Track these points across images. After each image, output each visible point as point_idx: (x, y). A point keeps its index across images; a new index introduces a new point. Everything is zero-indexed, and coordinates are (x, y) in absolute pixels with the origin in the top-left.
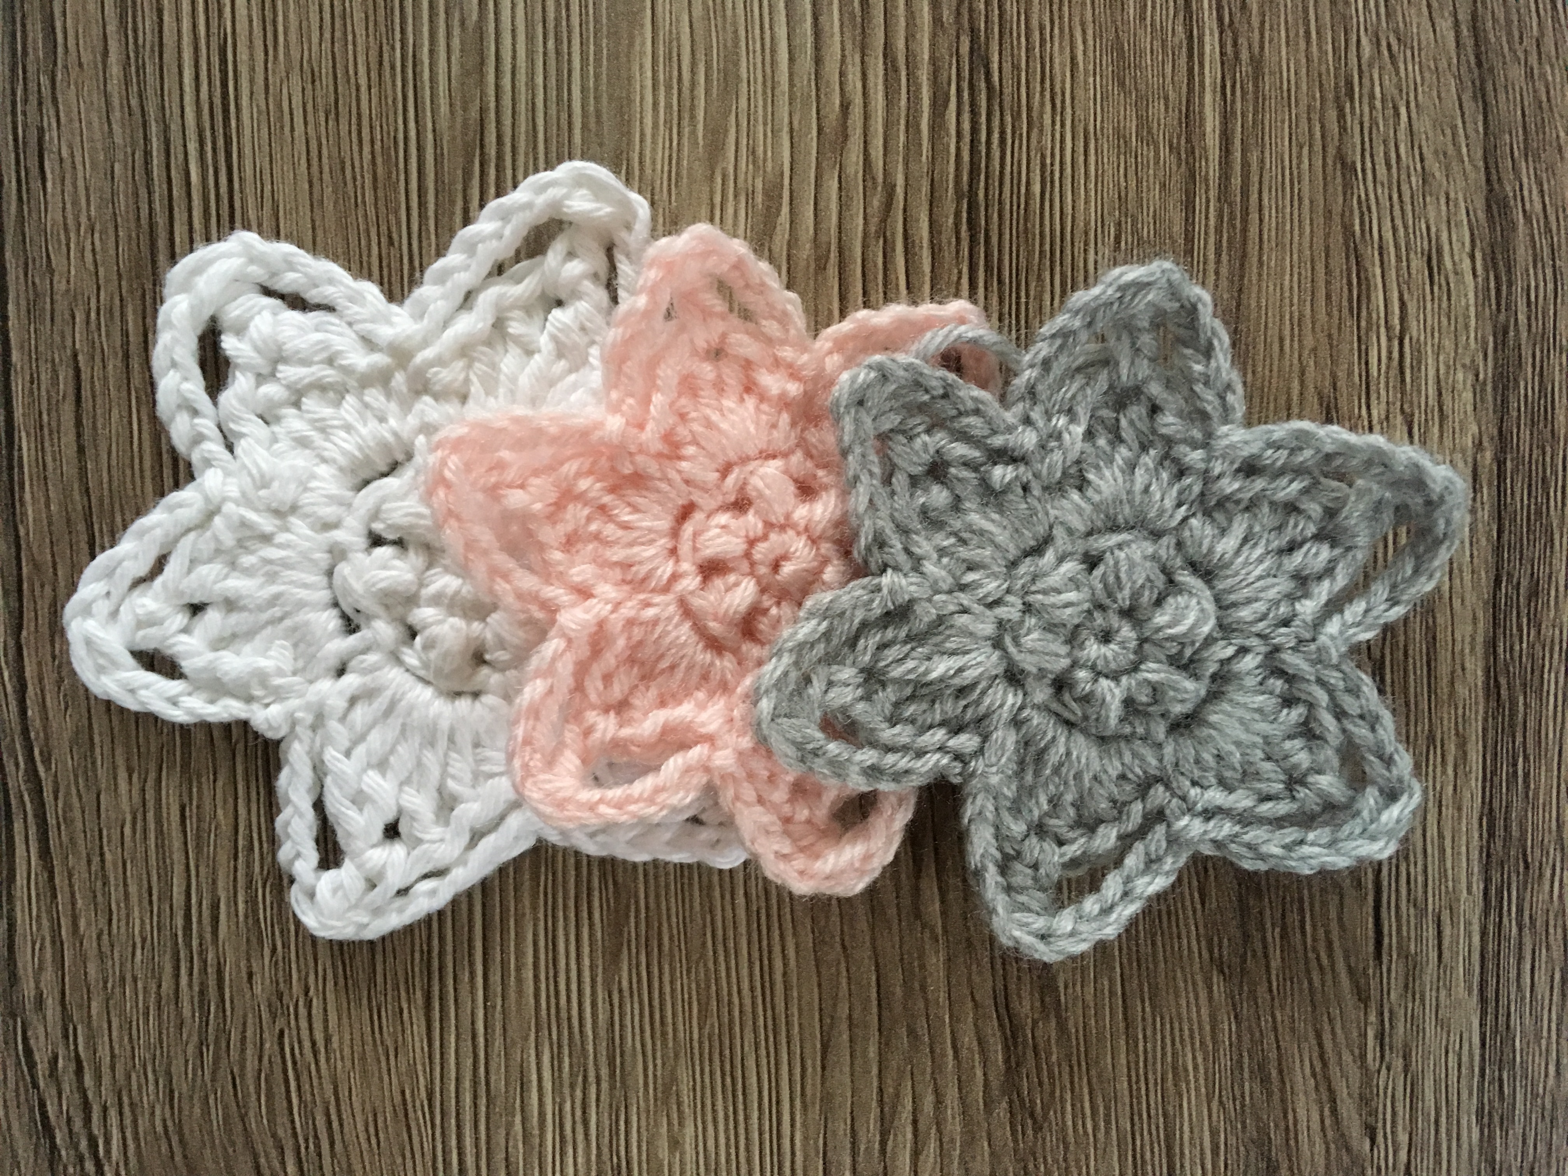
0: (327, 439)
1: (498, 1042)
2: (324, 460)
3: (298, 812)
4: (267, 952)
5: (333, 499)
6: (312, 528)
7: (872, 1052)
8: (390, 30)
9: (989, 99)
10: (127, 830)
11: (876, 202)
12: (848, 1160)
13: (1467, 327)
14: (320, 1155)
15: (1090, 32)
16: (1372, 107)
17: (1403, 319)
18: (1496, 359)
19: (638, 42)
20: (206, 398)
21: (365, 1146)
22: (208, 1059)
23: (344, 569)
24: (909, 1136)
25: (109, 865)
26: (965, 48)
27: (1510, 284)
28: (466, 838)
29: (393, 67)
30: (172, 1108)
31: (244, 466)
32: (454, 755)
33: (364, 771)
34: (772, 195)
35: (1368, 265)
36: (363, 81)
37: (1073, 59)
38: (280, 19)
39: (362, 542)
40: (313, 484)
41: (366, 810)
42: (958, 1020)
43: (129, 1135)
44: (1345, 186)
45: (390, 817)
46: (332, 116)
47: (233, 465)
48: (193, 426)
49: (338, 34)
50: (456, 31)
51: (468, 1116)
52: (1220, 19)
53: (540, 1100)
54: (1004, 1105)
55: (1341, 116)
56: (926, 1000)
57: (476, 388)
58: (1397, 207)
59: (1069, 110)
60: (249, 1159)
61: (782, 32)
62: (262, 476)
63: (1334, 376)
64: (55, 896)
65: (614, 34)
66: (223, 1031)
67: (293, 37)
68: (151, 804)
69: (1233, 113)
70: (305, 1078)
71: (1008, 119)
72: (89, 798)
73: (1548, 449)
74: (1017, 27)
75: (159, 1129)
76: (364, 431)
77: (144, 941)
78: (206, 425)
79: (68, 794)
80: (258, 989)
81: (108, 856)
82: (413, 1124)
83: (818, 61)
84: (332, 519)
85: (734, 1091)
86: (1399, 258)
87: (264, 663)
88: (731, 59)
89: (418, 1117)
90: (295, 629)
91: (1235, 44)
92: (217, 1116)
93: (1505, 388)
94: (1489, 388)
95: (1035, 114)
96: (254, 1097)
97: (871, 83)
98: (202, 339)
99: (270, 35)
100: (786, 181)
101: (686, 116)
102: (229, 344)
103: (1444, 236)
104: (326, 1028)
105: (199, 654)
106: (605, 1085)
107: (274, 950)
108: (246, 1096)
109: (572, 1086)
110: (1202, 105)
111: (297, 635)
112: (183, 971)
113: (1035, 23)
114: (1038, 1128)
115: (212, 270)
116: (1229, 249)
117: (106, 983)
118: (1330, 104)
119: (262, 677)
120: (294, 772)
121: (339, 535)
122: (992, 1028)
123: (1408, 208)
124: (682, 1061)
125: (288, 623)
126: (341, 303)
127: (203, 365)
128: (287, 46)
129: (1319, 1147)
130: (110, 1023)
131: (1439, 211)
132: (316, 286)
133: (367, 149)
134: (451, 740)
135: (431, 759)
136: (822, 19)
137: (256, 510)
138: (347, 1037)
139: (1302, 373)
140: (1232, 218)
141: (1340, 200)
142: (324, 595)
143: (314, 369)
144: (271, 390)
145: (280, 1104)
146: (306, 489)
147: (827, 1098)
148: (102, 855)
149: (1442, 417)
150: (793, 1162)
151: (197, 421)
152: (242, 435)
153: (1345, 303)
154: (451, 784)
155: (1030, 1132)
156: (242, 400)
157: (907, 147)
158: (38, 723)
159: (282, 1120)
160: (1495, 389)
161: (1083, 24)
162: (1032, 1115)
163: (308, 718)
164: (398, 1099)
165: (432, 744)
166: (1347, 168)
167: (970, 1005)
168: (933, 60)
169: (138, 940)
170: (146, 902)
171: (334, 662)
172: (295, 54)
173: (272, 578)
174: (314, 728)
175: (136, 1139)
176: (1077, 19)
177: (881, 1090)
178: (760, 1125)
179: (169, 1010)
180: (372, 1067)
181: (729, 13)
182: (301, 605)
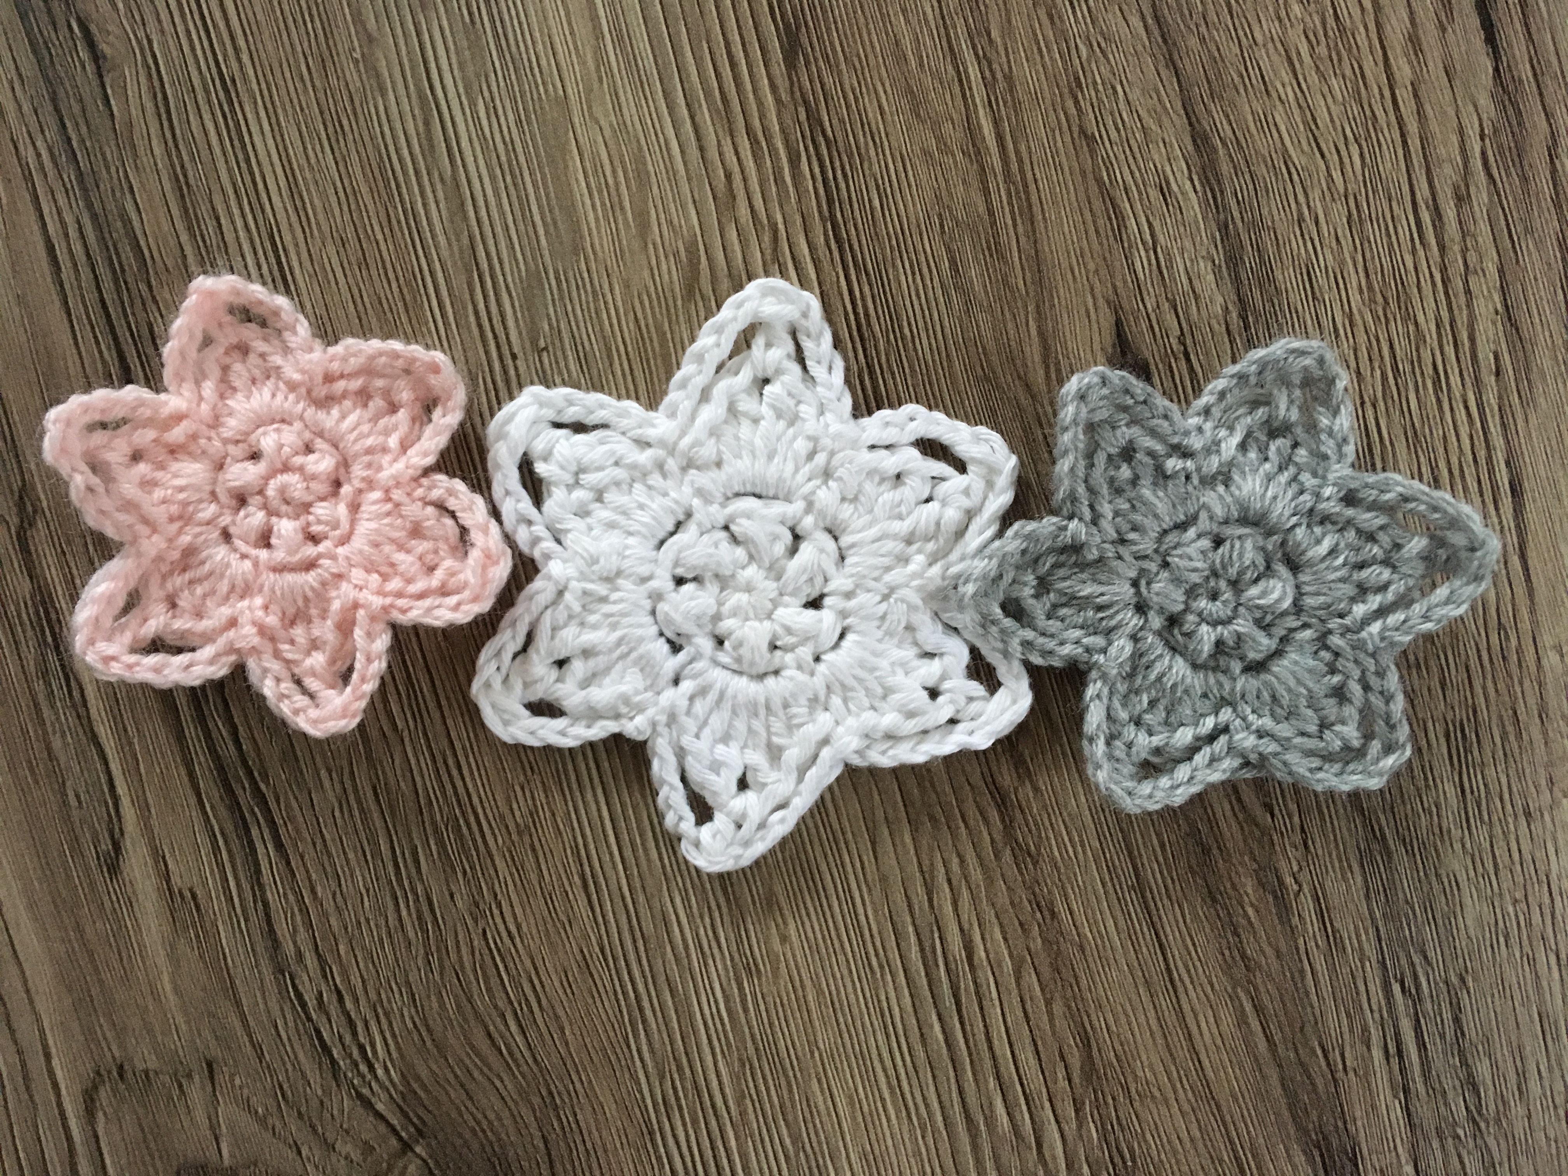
0: (630, 519)
1: (641, 898)
2: (630, 534)
3: (672, 787)
4: (460, 876)
5: (642, 560)
6: (635, 584)
7: (908, 839)
8: (390, 196)
9: (828, 149)
10: (337, 814)
11: (767, 238)
12: (909, 919)
13: (1198, 229)
14: (532, 1012)
15: (887, 85)
16: (1097, 91)
17: (1153, 235)
18: (1224, 247)
19: (570, 164)
20: (535, 511)
21: (563, 997)
22: (435, 965)
23: (663, 608)
24: (947, 890)
25: (329, 843)
26: (803, 116)
27: (1222, 192)
28: (795, 775)
29: (399, 222)
30: (416, 1007)
31: (576, 553)
32: (772, 719)
33: (713, 746)
34: (692, 250)
35: (1119, 202)
36: (380, 237)
37: (880, 107)
38: (308, 205)
39: (671, 585)
40: (627, 553)
41: (722, 773)
42: (963, 801)
43: (388, 1035)
44: (1090, 151)
45: (739, 773)
46: (363, 267)
47: (566, 555)
48: (531, 533)
49: (353, 207)
50: (439, 186)
51: (632, 957)
52: (976, 55)
53: (681, 931)
54: (1008, 851)
55: (1076, 102)
56: (937, 793)
57: (727, 456)
58: (1130, 158)
59: (886, 143)
60: (481, 1029)
61: (670, 132)
62: (591, 557)
63: (1115, 287)
64: (293, 875)
65: (552, 162)
66: (441, 940)
67: (321, 216)
68: (350, 790)
69: (1001, 118)
70: (508, 959)
71: (845, 159)
72: (303, 798)
73: (1276, 301)
74: (836, 93)
75: (410, 1025)
76: (654, 506)
77: (368, 891)
78: (539, 529)
79: (287, 799)
80: (460, 904)
81: (327, 837)
82: (594, 972)
83: (702, 149)
84: (647, 574)
85: (817, 891)
86: (1140, 193)
87: (624, 688)
88: (639, 161)
89: (597, 966)
90: (641, 657)
91: (991, 70)
92: (450, 1005)
93: (1236, 265)
94: (1224, 269)
95: (863, 151)
96: (475, 984)
97: (742, 156)
98: (520, 468)
99: (303, 219)
100: (699, 238)
101: (617, 208)
102: (541, 468)
103: (1168, 169)
104: (515, 918)
105: (574, 694)
106: (725, 910)
107: (465, 873)
108: (469, 983)
109: (702, 917)
110: (977, 117)
111: (643, 662)
112: (402, 906)
113: (847, 87)
114: (1035, 863)
115: (517, 419)
116: (1021, 215)
117: (346, 929)
118: (1067, 95)
119: (626, 700)
120: (661, 758)
121: (654, 584)
122: (987, 800)
123: (1138, 156)
124: (776, 880)
125: (634, 655)
126: (614, 420)
127: (525, 486)
128: (318, 224)
129: (1235, 827)
130: (355, 957)
131: (1161, 154)
132: (592, 412)
133: (394, 285)
134: (768, 708)
135: (758, 725)
136: (697, 118)
137: (592, 581)
138: (532, 921)
139: (1092, 289)
140: (1017, 193)
141: (1089, 161)
142: (654, 630)
143: (607, 471)
144: (579, 494)
145: (494, 981)
146: (624, 557)
147: (883, 879)
148: (322, 836)
149: (1197, 298)
150: (870, 930)
151: (533, 528)
152: (568, 531)
153: (1110, 234)
154: (775, 739)
155: (1030, 866)
156: (562, 506)
157: (779, 195)
158: (253, 754)
159: (499, 995)
160: (1228, 268)
161: (881, 80)
162: (1029, 855)
163: (663, 718)
164: (579, 958)
165: (756, 715)
166: (1090, 139)
167: (968, 788)
168: (783, 130)
169: (364, 892)
170: (363, 863)
171: (671, 675)
172: (326, 228)
173: (614, 627)
174: (668, 725)
175: (394, 1036)
176: (876, 77)
177: (920, 865)
178: (841, 911)
179: (398, 937)
180: (554, 938)
181: (630, 128)
182: (641, 640)
